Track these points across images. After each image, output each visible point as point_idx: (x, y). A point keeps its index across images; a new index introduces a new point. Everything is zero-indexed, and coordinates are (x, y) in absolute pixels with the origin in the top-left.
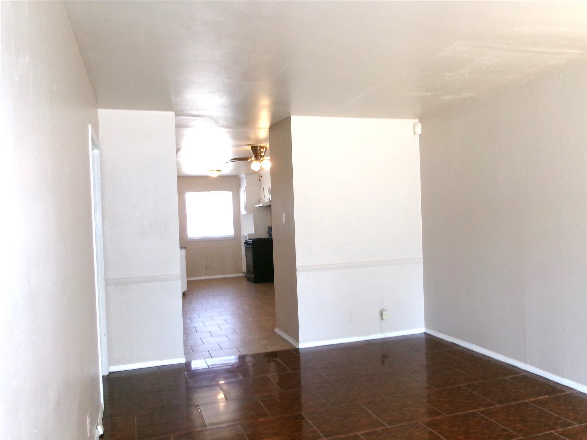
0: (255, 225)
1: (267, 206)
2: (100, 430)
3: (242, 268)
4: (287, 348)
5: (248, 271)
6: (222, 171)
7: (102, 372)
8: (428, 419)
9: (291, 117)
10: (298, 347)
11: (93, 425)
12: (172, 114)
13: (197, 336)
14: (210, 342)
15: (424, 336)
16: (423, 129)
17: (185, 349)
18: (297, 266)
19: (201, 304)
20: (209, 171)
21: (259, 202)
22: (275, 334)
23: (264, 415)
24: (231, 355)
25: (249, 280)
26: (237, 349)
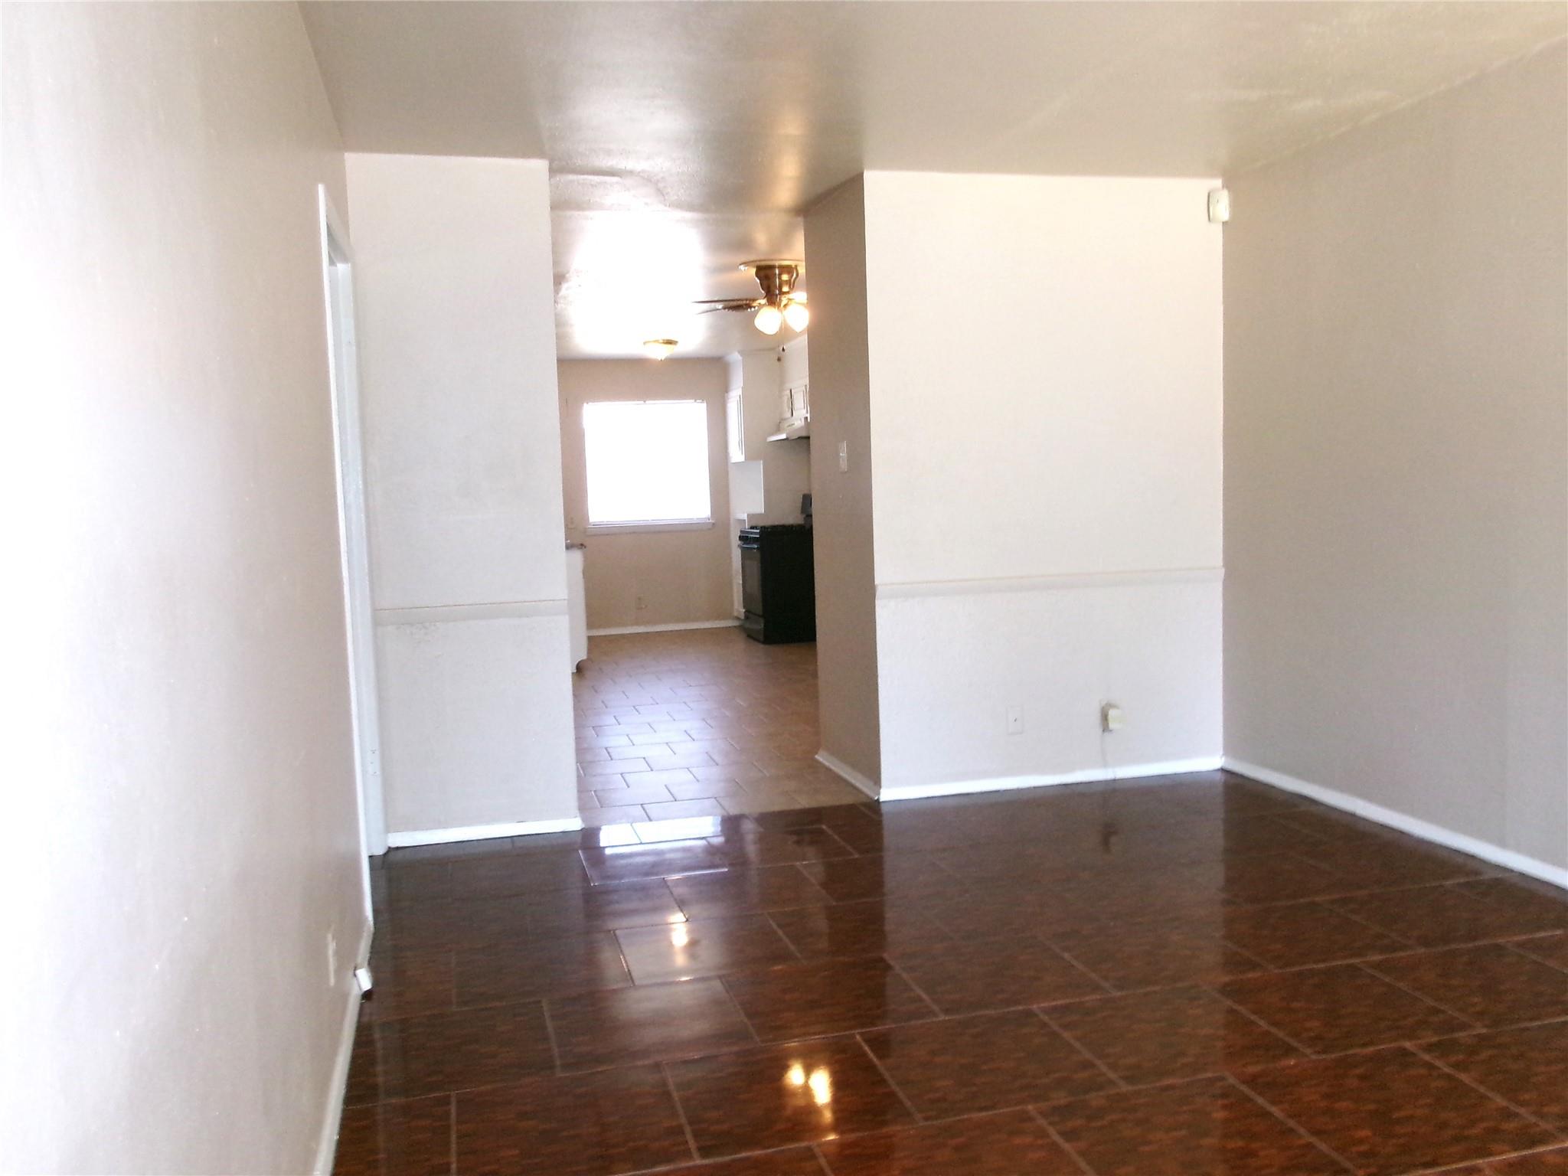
0: (767, 492)
1: (799, 438)
2: (364, 980)
3: (732, 604)
4: (847, 800)
5: (749, 614)
6: (678, 345)
7: (369, 848)
8: (1226, 979)
9: (863, 173)
10: (876, 798)
11: (347, 966)
12: (540, 165)
13: (613, 769)
14: (647, 784)
15: (1219, 776)
16: (1235, 205)
17: (580, 799)
18: (877, 581)
19: (624, 692)
20: (645, 343)
21: (778, 430)
22: (816, 766)
23: (782, 957)
24: (702, 813)
25: (751, 636)
26: (717, 801)
